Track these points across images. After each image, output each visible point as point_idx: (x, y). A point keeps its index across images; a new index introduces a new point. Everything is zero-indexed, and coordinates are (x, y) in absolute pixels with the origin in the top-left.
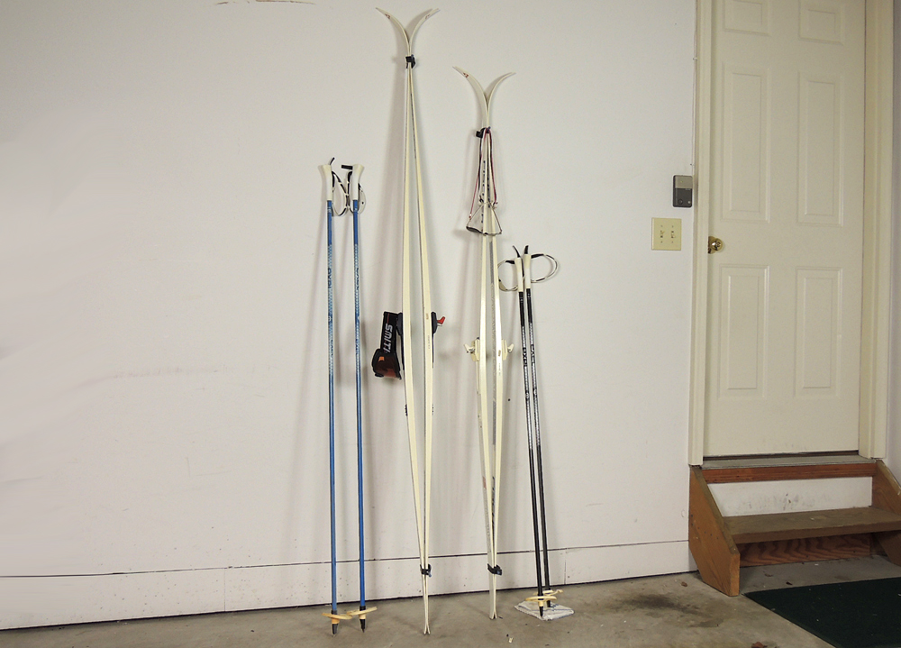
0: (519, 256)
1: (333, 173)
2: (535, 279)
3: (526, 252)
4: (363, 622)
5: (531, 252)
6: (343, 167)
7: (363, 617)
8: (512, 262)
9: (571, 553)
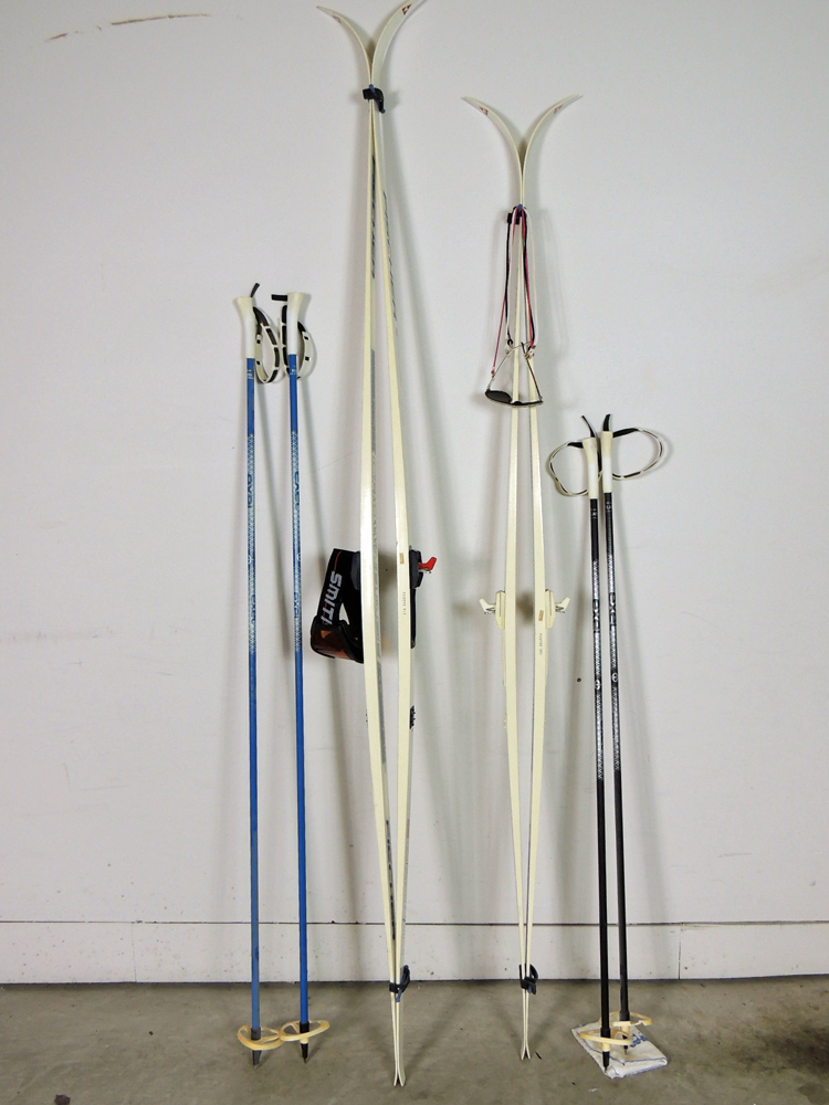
0: (593, 435)
1: (256, 310)
2: (623, 474)
3: (606, 428)
4: (305, 1047)
5: (615, 426)
6: (275, 297)
7: (304, 1042)
8: (579, 445)
9: (690, 931)
